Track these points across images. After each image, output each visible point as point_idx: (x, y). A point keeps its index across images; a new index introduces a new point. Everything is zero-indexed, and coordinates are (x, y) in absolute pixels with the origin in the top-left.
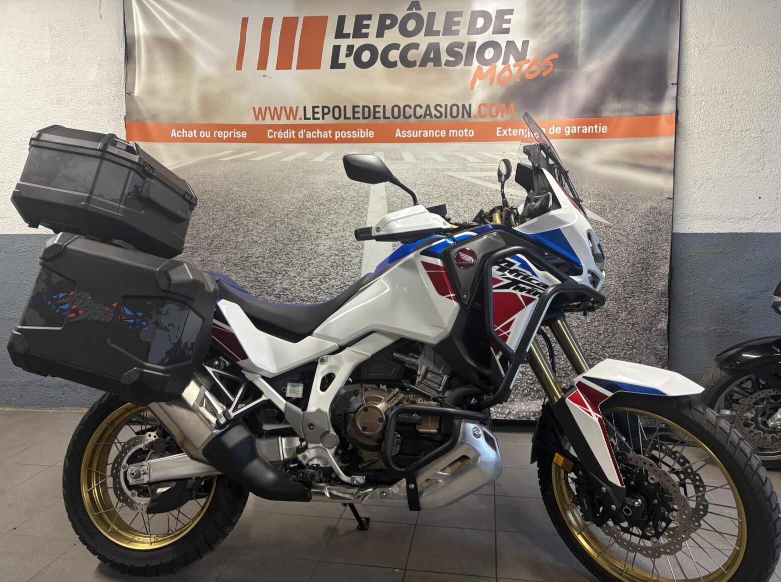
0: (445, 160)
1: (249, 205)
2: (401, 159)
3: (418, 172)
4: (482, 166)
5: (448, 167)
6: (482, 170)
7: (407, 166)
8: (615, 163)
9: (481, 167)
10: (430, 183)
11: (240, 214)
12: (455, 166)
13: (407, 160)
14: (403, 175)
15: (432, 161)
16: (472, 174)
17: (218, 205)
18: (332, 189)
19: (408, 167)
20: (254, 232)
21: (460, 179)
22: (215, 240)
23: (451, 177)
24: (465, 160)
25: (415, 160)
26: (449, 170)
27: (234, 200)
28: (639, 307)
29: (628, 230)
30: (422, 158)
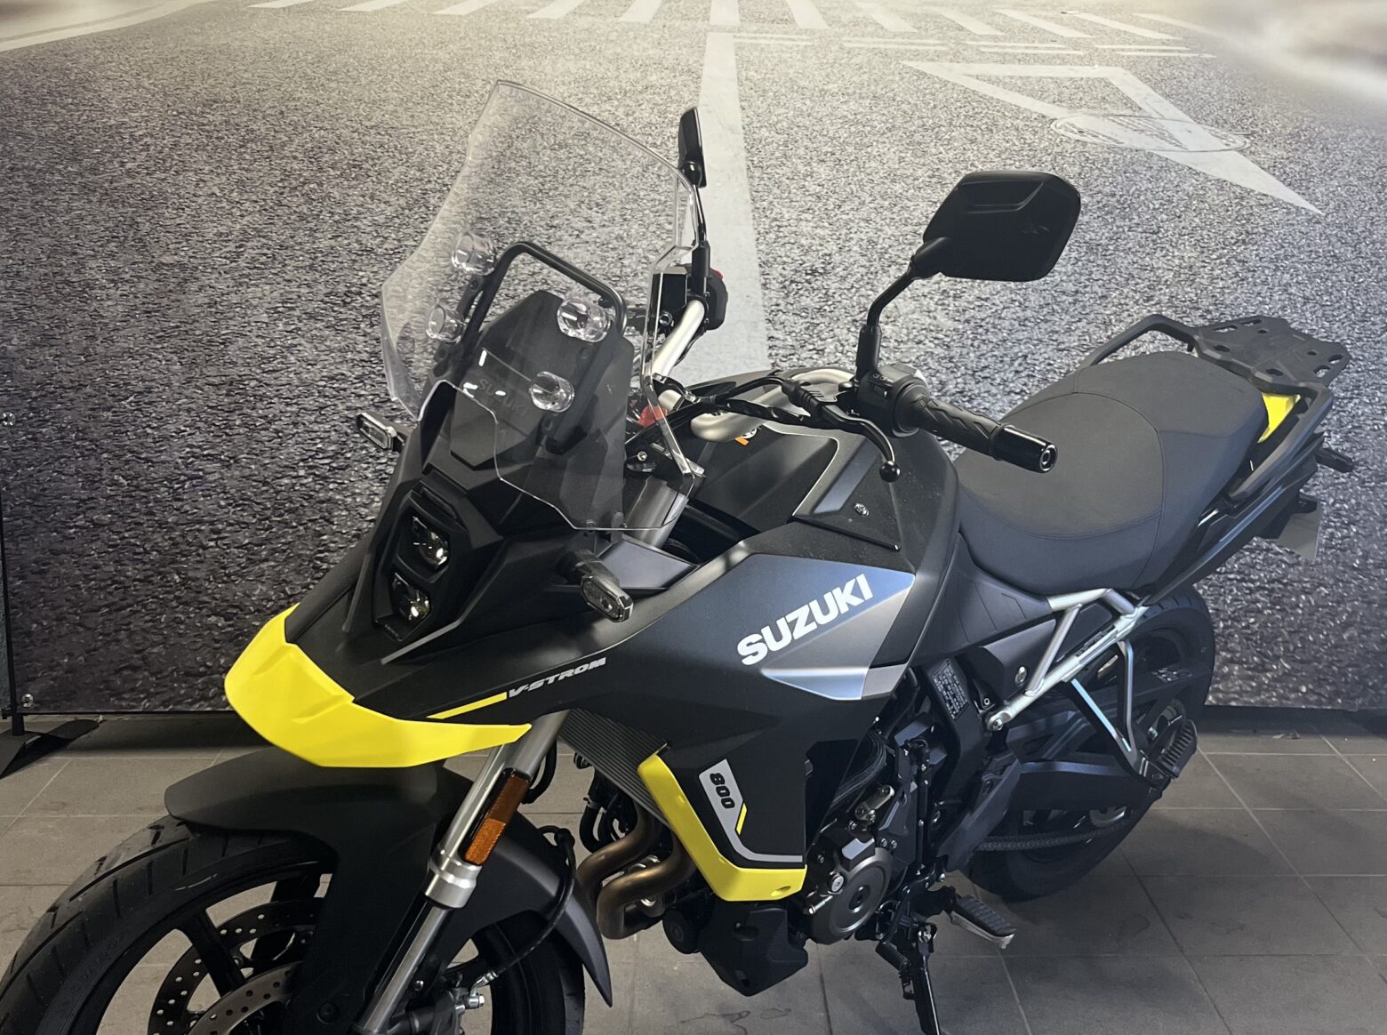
0: (907, 27)
1: (345, 142)
2: (787, 20)
3: (831, 57)
4: (1004, 47)
5: (914, 48)
6: (1003, 59)
7: (802, 40)
8: (1339, 52)
9: (1000, 51)
10: (864, 90)
11: (320, 169)
12: (931, 44)
13: (801, 24)
14: (791, 66)
15: (870, 29)
16: (977, 68)
17: (252, 140)
18: (587, 100)
19: (804, 43)
20: (364, 223)
21: (946, 83)
22: (249, 244)
23: (922, 75)
24: (961, 29)
25: (821, 25)
26: (917, 55)
27: (300, 128)
28: (1369, 422)
29: (1360, 229)
30: (845, 18)
